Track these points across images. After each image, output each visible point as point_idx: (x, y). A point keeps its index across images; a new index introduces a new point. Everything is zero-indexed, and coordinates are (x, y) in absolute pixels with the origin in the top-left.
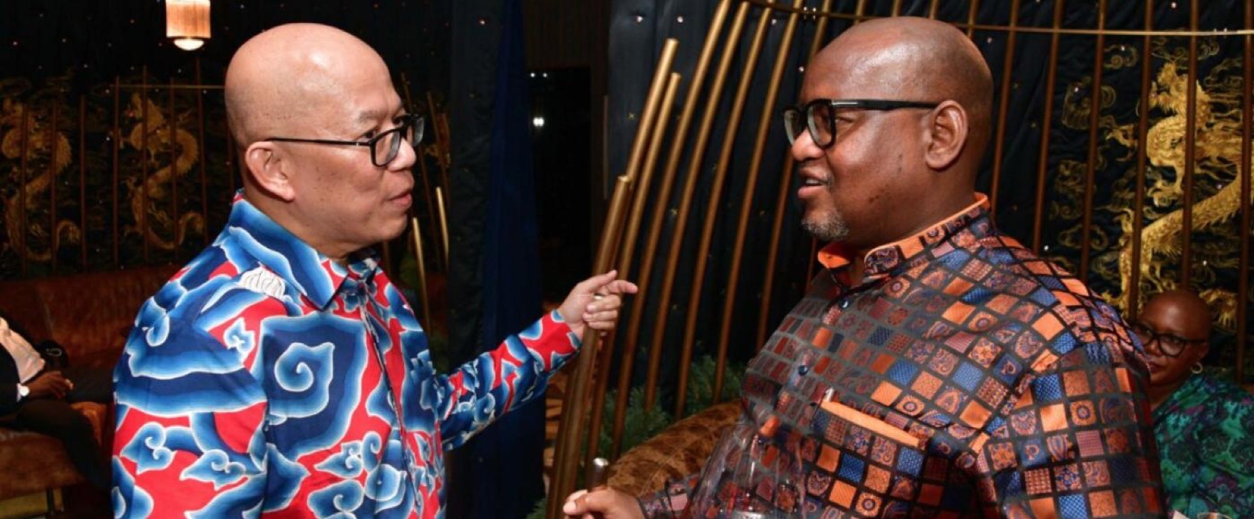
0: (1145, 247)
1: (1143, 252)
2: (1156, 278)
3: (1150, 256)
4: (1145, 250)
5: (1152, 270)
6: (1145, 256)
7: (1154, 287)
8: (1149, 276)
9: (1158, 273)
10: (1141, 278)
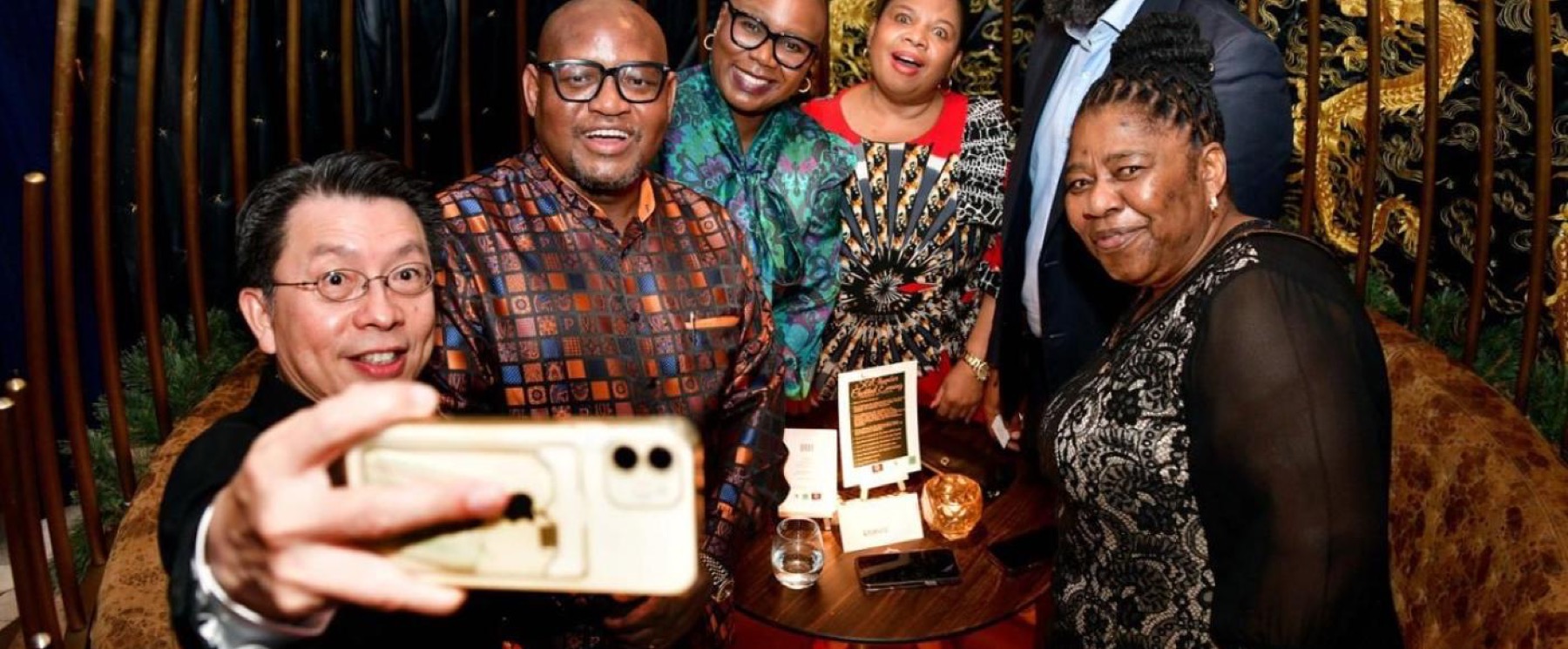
0: (835, 21)
1: (832, 27)
2: (849, 58)
3: (841, 32)
4: (836, 25)
5: (845, 48)
6: (835, 32)
7: (848, 68)
8: (842, 56)
9: (851, 51)
10: (832, 58)
